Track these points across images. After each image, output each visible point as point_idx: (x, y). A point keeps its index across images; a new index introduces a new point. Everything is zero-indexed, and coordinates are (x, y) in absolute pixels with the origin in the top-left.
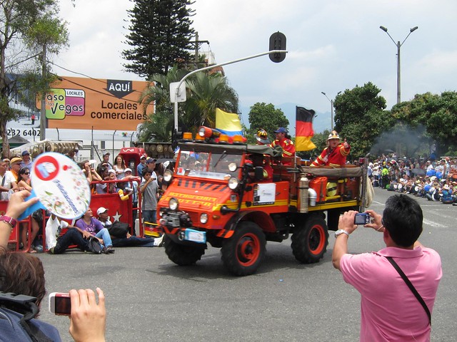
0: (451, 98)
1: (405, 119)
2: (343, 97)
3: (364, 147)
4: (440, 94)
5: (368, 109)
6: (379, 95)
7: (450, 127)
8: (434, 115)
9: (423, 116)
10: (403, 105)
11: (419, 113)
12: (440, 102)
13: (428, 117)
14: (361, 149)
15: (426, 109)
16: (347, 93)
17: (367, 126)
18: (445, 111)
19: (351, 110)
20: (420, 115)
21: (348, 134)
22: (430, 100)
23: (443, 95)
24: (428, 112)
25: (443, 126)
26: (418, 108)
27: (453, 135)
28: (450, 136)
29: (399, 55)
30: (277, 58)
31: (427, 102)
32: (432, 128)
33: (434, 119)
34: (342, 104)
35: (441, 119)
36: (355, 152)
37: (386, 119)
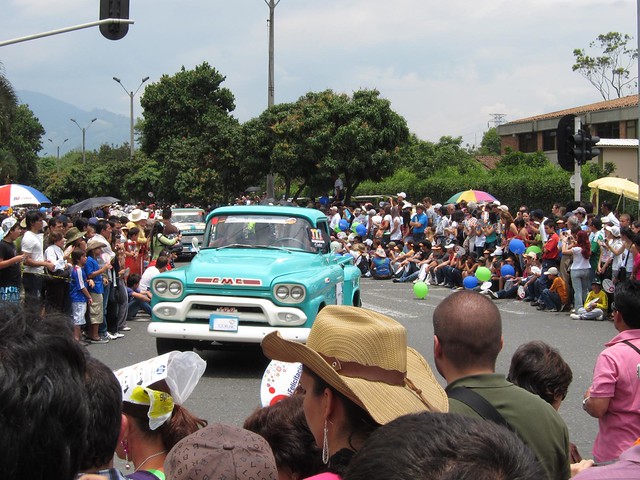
0: (370, 101)
1: (292, 135)
2: (160, 89)
3: (203, 180)
4: (350, 95)
5: (202, 111)
6: (222, 86)
7: (368, 150)
8: (343, 129)
9: (325, 132)
10: (281, 110)
11: (318, 125)
12: (352, 108)
13: (334, 132)
14: (198, 184)
15: (330, 120)
16: (165, 81)
17: (212, 143)
18: (360, 124)
19: (173, 112)
20: (320, 128)
21: (172, 157)
22: (336, 103)
23: (358, 96)
24: (332, 125)
25: (356, 148)
26: (316, 117)
27: (374, 163)
28: (369, 166)
29: (271, 21)
30: (114, 32)
31: (330, 107)
32: (340, 151)
33: (343, 137)
34: (157, 103)
35: (354, 136)
36: (187, 189)
37: (253, 133)
